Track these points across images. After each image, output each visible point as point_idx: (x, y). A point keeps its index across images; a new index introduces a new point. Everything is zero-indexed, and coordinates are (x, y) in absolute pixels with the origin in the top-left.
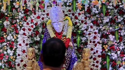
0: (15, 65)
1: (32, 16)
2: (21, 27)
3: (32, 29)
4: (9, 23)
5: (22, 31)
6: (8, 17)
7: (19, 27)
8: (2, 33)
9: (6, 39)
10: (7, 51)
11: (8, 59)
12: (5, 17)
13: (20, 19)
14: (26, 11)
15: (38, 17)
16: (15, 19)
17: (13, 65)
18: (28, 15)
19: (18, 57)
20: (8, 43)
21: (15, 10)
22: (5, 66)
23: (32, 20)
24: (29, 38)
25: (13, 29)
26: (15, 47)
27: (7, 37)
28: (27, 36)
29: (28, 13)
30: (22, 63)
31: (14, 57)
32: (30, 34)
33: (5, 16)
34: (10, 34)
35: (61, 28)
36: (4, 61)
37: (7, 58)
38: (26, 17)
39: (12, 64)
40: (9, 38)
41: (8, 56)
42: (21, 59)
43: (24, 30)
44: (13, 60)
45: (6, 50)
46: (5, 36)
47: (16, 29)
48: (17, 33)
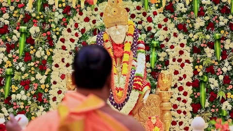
0: (48, 99)
1: (75, 18)
2: (58, 37)
3: (77, 39)
4: (38, 29)
5: (59, 42)
6: (37, 20)
7: (54, 37)
8: (28, 47)
9: (34, 56)
10: (35, 77)
11: (37, 89)
12: (32, 21)
13: (57, 22)
14: (67, 10)
15: (87, 20)
16: (49, 23)
17: (45, 100)
18: (69, 16)
19: (53, 86)
20: (38, 62)
21: (48, 9)
22: (32, 100)
23: (76, 25)
24: (71, 53)
25: (45, 40)
26: (48, 70)
27: (35, 54)
28: (68, 51)
29: (70, 13)
30: (60, 95)
31: (47, 86)
32: (73, 48)
33: (32, 19)
34: (40, 48)
35: (122, 36)
36: (30, 93)
37: (35, 88)
38: (67, 19)
39: (44, 98)
40: (38, 55)
41: (37, 85)
42: (58, 90)
43: (63, 40)
44: (46, 92)
45: (34, 75)
46: (32, 52)
47: (50, 39)
48: (52, 46)
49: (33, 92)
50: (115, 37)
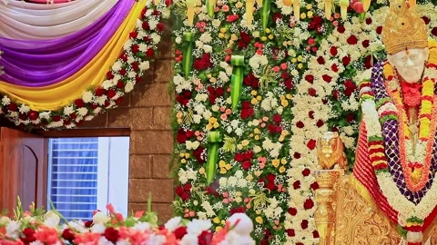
0: (286, 184)
1: (331, 38)
2: (301, 72)
3: (335, 75)
4: (264, 60)
5: (303, 81)
6: (263, 42)
7: (295, 73)
8: (247, 92)
9: (259, 108)
10: (261, 145)
11: (265, 168)
12: (253, 45)
13: (298, 47)
14: (316, 23)
15: (352, 40)
16: (283, 48)
17: (280, 187)
18: (320, 35)
19: (294, 162)
20: (265, 119)
21: (282, 23)
22: (256, 188)
23: (334, 51)
24: (325, 102)
25: (278, 79)
26: (285, 133)
27: (260, 104)
28: (319, 99)
29: (321, 29)
30: (307, 178)
31: (284, 161)
32: (329, 93)
33: (253, 42)
34: (270, 94)
35: (417, 68)
36: (253, 175)
37: (262, 165)
38: (316, 40)
39: (277, 183)
40: (266, 106)
41: (264, 160)
42: (304, 168)
43: (310, 79)
44: (281, 172)
45: (260, 142)
46: (254, 101)
47: (287, 79)
48: (290, 89)
49: (258, 173)
50: (405, 70)
